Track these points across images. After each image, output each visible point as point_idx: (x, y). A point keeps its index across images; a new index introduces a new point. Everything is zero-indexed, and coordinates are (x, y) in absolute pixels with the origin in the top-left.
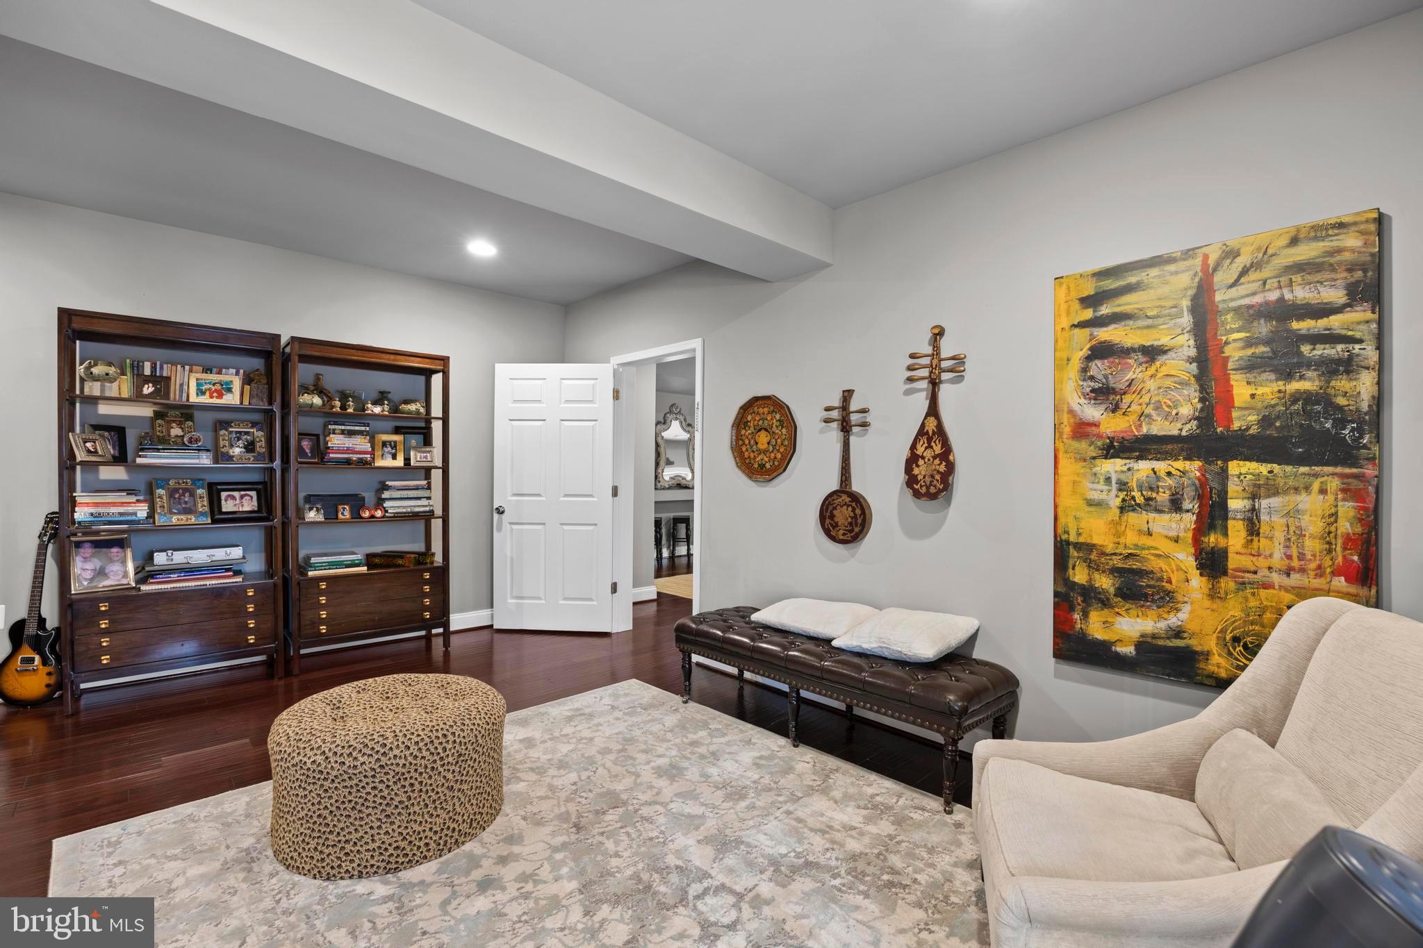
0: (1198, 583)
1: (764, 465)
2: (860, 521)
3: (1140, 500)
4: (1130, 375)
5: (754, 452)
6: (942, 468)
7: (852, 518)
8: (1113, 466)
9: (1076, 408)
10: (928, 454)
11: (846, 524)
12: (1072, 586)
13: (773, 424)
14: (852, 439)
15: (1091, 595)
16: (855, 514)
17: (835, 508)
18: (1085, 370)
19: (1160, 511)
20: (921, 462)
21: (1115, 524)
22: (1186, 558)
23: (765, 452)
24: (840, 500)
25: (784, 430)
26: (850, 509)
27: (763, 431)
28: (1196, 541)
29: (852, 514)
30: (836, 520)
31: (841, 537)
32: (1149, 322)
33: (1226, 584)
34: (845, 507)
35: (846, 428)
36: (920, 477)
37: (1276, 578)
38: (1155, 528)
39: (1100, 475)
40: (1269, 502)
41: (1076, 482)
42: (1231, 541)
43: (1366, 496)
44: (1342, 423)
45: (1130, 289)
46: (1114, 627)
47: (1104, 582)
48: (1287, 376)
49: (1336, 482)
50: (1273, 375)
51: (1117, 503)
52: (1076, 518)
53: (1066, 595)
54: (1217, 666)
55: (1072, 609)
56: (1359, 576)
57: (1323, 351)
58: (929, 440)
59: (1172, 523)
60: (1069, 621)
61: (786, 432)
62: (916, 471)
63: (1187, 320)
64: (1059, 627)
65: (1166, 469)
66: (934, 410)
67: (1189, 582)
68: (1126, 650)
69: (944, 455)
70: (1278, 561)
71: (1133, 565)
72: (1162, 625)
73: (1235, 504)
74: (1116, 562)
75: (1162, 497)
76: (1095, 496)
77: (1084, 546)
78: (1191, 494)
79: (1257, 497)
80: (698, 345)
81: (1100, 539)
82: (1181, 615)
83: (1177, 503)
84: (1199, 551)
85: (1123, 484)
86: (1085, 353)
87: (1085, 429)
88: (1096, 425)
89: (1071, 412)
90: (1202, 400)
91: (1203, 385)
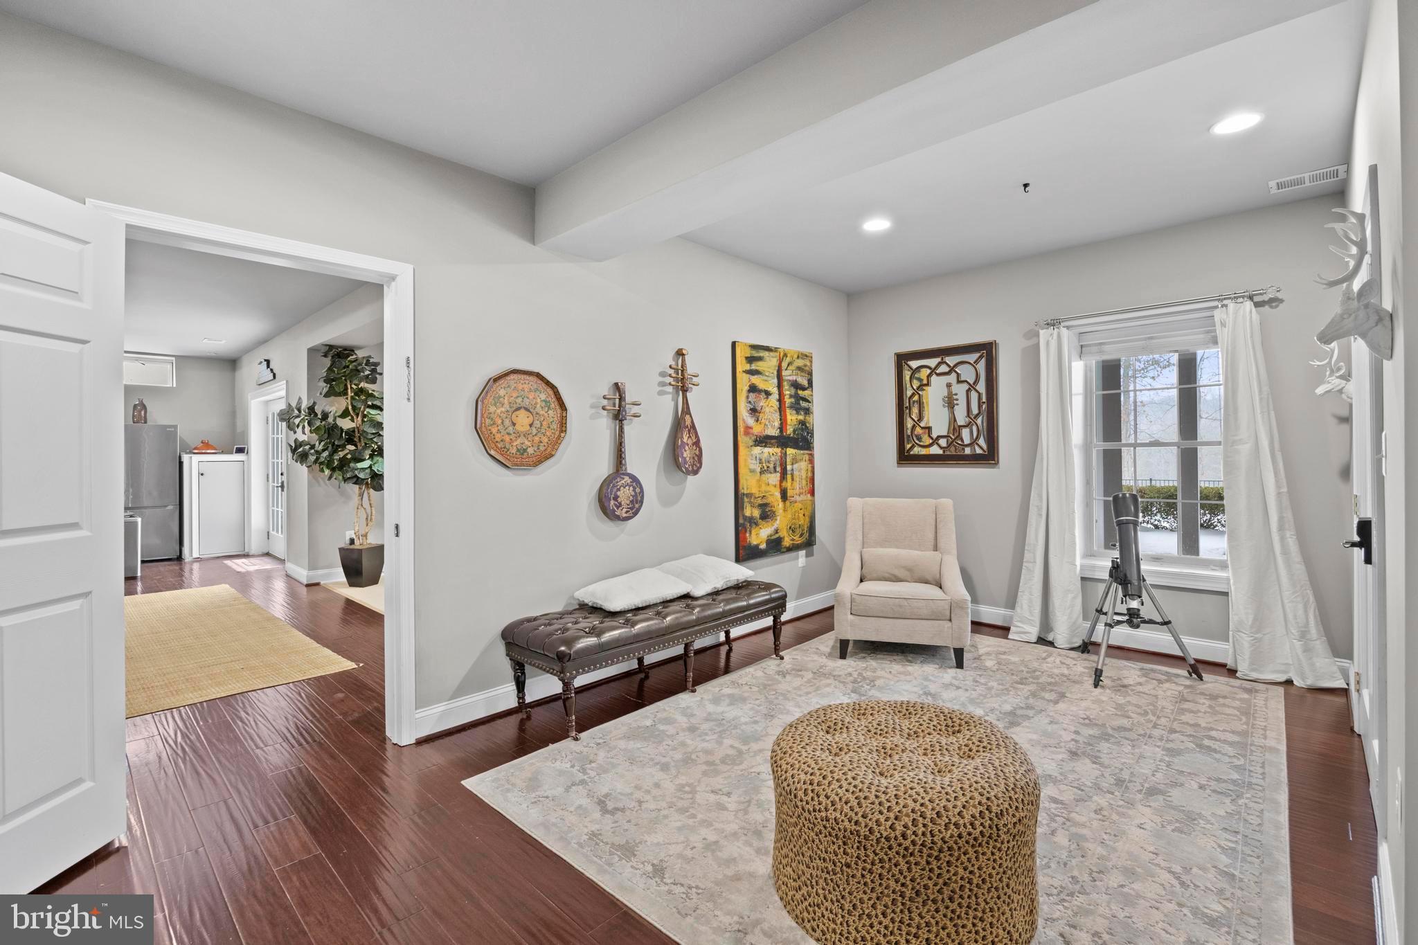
0: (781, 505)
1: (525, 450)
2: (639, 498)
3: (766, 468)
4: (761, 404)
5: (509, 434)
6: (697, 453)
7: (633, 496)
8: (757, 450)
9: (745, 418)
10: (690, 442)
11: (628, 502)
12: (745, 518)
13: (536, 403)
14: (626, 428)
15: (751, 520)
16: (636, 493)
17: (619, 490)
18: (748, 397)
19: (771, 473)
20: (687, 448)
21: (759, 481)
22: (778, 495)
23: (526, 435)
24: (623, 482)
25: (550, 412)
26: (631, 488)
27: (522, 411)
28: (780, 486)
29: (633, 493)
30: (619, 500)
31: (624, 515)
32: (766, 378)
33: (788, 503)
34: (627, 488)
35: (619, 416)
36: (688, 459)
37: (798, 498)
38: (771, 482)
39: (753, 456)
40: (795, 466)
41: (746, 460)
42: (788, 484)
43: (811, 461)
44: (808, 433)
45: (760, 359)
46: (760, 536)
47: (756, 513)
48: (798, 413)
49: (807, 457)
50: (794, 412)
51: (759, 470)
52: (746, 480)
53: (744, 524)
54: (787, 542)
55: (746, 531)
56: (812, 493)
57: (804, 404)
58: (689, 431)
59: (774, 478)
60: (745, 538)
61: (554, 414)
62: (685, 455)
63: (776, 381)
64: (741, 543)
65: (772, 452)
66: (686, 410)
67: (779, 506)
68: (763, 546)
69: (697, 443)
70: (797, 491)
71: (765, 501)
72: (773, 529)
73: (789, 467)
74: (760, 501)
75: (771, 466)
76: (752, 467)
77: (749, 495)
78: (778, 463)
79: (792, 464)
80: (404, 272)
81: (754, 490)
82: (778, 522)
83: (775, 468)
84: (781, 490)
85: (760, 460)
86: (747, 388)
87: (748, 429)
88: (751, 428)
89: (743, 420)
90: (781, 419)
91: (780, 412)
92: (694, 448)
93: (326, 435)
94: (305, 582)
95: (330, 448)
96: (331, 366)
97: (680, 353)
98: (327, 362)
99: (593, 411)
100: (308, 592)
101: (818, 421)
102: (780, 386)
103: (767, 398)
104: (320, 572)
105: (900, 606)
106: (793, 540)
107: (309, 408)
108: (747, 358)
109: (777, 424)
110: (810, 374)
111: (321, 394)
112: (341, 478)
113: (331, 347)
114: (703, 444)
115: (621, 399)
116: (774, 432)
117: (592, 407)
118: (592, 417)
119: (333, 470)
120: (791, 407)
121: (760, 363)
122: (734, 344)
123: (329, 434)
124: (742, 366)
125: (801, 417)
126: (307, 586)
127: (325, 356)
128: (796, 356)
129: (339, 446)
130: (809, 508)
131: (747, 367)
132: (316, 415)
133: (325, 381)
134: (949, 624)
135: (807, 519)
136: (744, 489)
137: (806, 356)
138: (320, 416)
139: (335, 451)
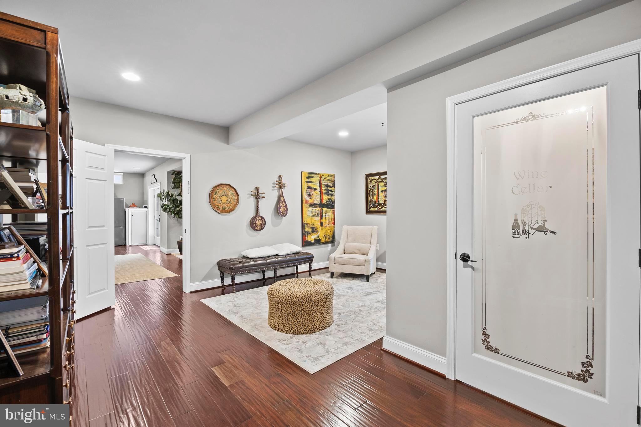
0: (320, 228)
1: (225, 208)
2: (264, 224)
3: (314, 215)
4: (313, 193)
5: (220, 203)
6: (286, 209)
7: (262, 223)
8: (311, 209)
9: (306, 198)
10: (283, 206)
11: (260, 225)
12: (305, 232)
13: (229, 194)
14: (260, 201)
15: (308, 233)
16: (263, 222)
17: (257, 221)
18: (307, 191)
19: (316, 216)
20: (281, 208)
21: (311, 219)
22: (319, 224)
23: (225, 204)
24: (258, 218)
25: (233, 196)
27: (224, 196)
28: (320, 221)
29: (262, 222)
30: (257, 224)
31: (258, 229)
32: (314, 184)
33: (323, 227)
34: (260, 220)
35: (257, 197)
36: (282, 211)
37: (328, 226)
38: (316, 220)
39: (309, 211)
40: (326, 214)
41: (306, 212)
42: (323, 220)
43: (334, 213)
44: (332, 203)
45: (312, 177)
46: (312, 238)
47: (310, 230)
48: (328, 196)
49: (332, 211)
50: (327, 195)
51: (311, 215)
52: (306, 219)
53: (305, 234)
54: (323, 241)
55: (306, 236)
56: (334, 224)
57: (330, 192)
58: (283, 202)
59: (318, 218)
60: (305, 239)
61: (235, 197)
62: (281, 210)
63: (319, 185)
64: (304, 240)
65: (317, 210)
66: (282, 195)
67: (319, 228)
68: (313, 242)
69: (286, 206)
70: (328, 223)
71: (313, 226)
72: (317, 236)
73: (324, 215)
74: (311, 226)
75: (317, 214)
76: (309, 214)
77: (307, 224)
78: (319, 213)
79: (325, 214)
80: (187, 157)
81: (309, 222)
82: (319, 233)
83: (318, 215)
84: (321, 222)
85: (312, 212)
86: (307, 187)
87: (307, 202)
88: (308, 201)
89: (305, 198)
90: (320, 198)
91: (320, 195)
92: (285, 208)
93: (173, 202)
94: (166, 253)
95: (174, 207)
96: (175, 177)
97: (280, 177)
98: (174, 176)
99: (249, 196)
100: (167, 256)
101: (337, 198)
102: (320, 186)
103: (315, 191)
104: (171, 250)
105: (349, 261)
106: (325, 240)
107: (167, 193)
108: (306, 177)
109: (319, 199)
110: (334, 182)
111: (171, 188)
112: (178, 217)
113: (175, 171)
114: (288, 206)
115: (258, 192)
116: (318, 202)
117: (248, 194)
118: (248, 198)
119: (175, 214)
120: (325, 194)
121: (312, 179)
122: (302, 172)
123: (174, 202)
124: (305, 180)
125: (329, 197)
126: (167, 254)
127: (173, 174)
128: (327, 176)
129: (177, 206)
130: (333, 229)
131: (307, 180)
132: (169, 195)
133: (173, 183)
134: (364, 267)
135: (332, 233)
136: (305, 221)
137: (332, 175)
138: (170, 196)
139: (176, 207)
